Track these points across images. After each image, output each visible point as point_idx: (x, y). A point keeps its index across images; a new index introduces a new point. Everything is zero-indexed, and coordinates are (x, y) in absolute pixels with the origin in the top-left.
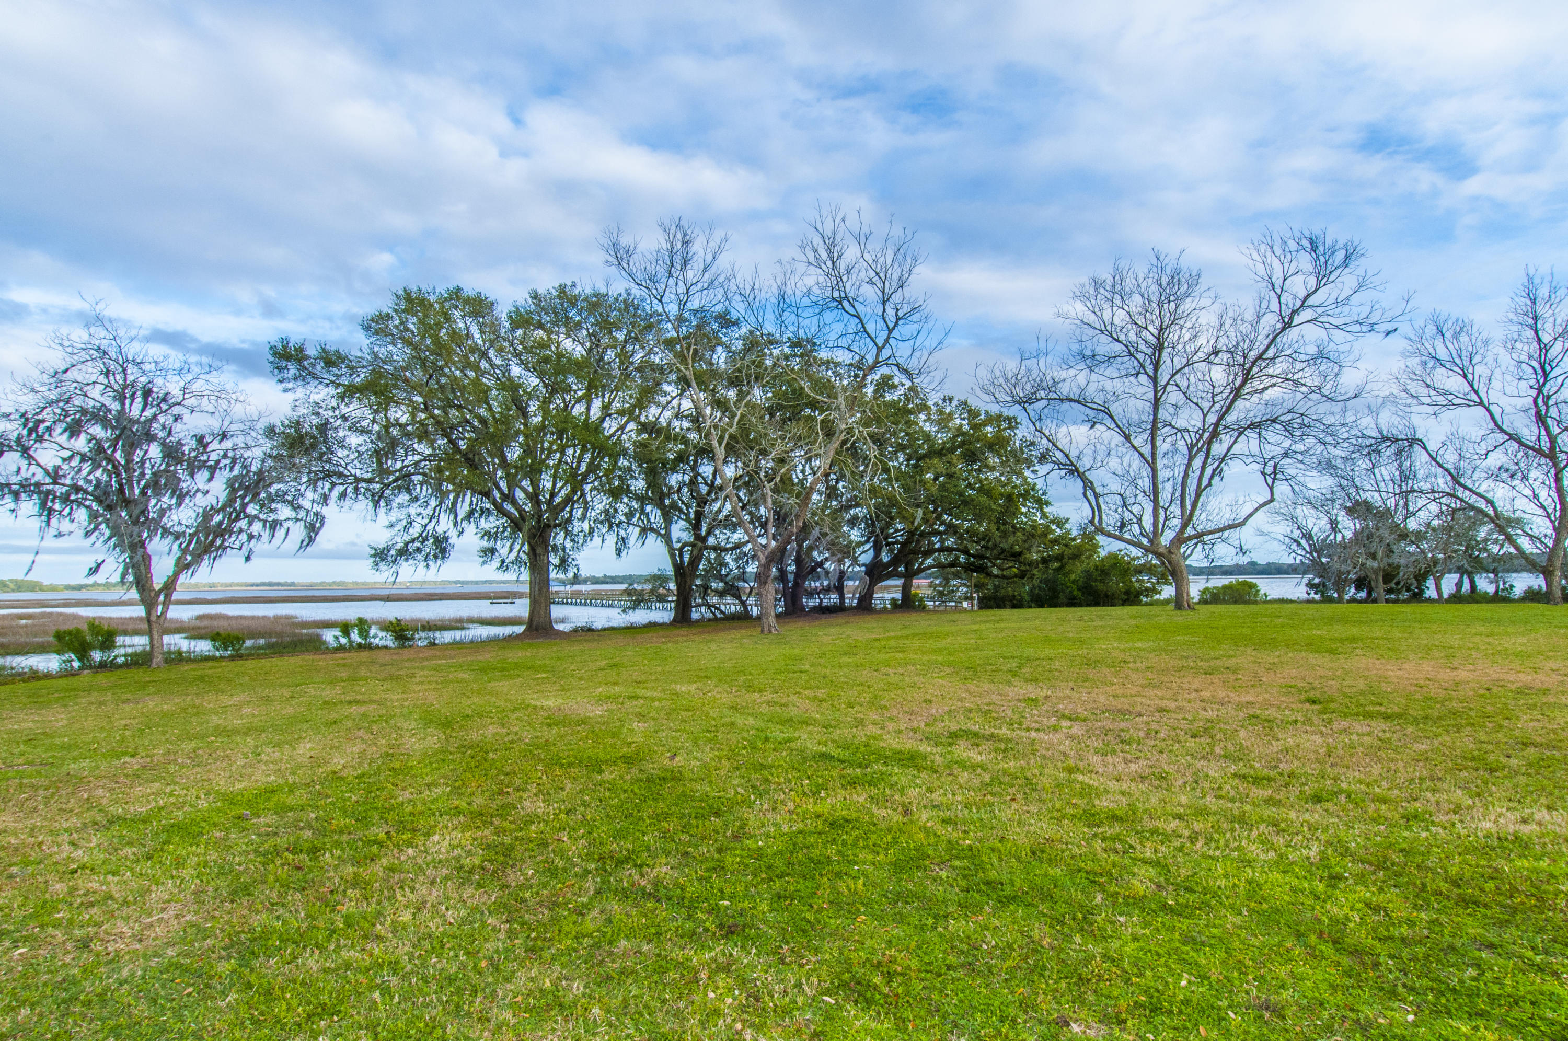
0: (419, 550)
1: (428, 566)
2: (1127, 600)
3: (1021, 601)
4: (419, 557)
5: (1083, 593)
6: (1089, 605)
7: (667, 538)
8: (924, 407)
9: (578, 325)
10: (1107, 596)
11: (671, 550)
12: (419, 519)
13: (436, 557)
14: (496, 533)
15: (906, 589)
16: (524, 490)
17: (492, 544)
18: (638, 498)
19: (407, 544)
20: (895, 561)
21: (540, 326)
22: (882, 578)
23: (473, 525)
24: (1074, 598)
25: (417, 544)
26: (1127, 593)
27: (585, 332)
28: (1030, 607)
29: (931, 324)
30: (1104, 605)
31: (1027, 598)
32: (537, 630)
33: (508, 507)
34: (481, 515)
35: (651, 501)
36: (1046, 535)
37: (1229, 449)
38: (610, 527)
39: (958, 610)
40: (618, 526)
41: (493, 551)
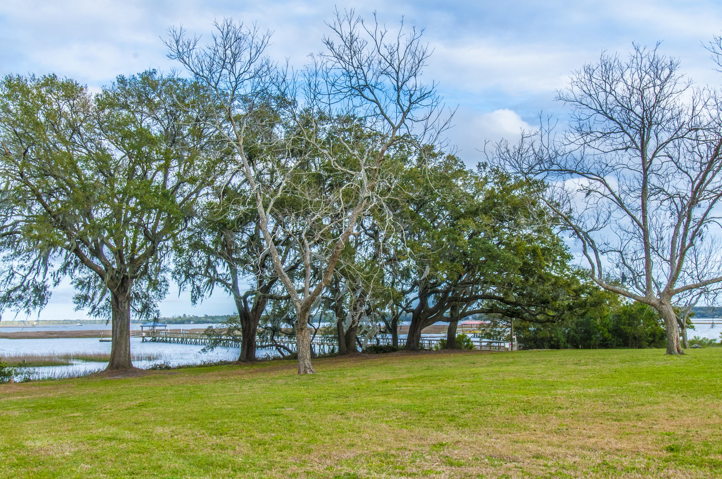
0: (20, 298)
1: (28, 311)
2: (653, 341)
3: (558, 342)
4: (21, 304)
5: (614, 335)
6: (618, 346)
7: (234, 288)
8: (461, 173)
9: (157, 106)
10: (635, 338)
11: (237, 297)
12: (22, 272)
13: (35, 303)
14: (89, 283)
15: (451, 331)
16: (110, 246)
17: (84, 292)
18: (209, 251)
19: (9, 292)
20: (440, 307)
21: (125, 106)
22: (428, 322)
23: (68, 277)
24: (605, 340)
25: (19, 292)
26: (653, 335)
27: (163, 112)
28: (566, 348)
29: (440, 106)
30: (632, 347)
31: (563, 339)
32: (117, 368)
33: (96, 261)
34: (76, 267)
35: (221, 255)
36: (569, 285)
37: (705, 215)
38: (187, 277)
39: (500, 351)
40: (193, 276)
41: (86, 298)
